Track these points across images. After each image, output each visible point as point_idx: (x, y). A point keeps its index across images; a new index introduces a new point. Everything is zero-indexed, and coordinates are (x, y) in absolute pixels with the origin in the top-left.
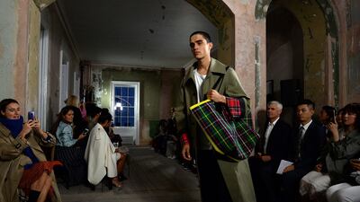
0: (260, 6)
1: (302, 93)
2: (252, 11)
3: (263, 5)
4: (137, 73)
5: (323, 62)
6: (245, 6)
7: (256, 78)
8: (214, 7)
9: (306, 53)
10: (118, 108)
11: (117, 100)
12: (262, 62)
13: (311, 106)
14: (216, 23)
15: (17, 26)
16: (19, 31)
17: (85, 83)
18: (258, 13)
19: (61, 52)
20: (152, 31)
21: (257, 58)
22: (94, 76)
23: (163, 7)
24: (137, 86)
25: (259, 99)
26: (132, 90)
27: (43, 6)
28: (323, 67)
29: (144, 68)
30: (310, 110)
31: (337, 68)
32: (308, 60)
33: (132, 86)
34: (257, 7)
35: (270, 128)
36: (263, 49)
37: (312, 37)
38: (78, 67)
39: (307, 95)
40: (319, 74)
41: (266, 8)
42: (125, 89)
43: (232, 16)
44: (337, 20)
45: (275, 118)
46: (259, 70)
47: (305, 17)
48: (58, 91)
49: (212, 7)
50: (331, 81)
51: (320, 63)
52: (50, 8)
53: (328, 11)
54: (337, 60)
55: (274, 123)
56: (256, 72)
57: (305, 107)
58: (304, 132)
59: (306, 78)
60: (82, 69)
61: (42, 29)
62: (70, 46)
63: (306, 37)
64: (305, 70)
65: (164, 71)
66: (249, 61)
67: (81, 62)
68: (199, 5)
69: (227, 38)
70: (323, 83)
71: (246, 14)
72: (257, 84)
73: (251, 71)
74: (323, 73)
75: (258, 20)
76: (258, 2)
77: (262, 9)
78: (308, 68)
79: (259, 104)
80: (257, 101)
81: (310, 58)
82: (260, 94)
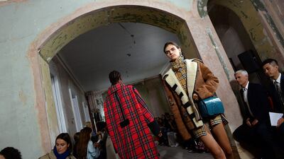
0: (201, 9)
1: (258, 58)
2: (196, 13)
3: (203, 7)
5: (264, 30)
6: (190, 12)
7: (220, 58)
8: (168, 20)
9: (247, 30)
12: (219, 46)
13: (273, 63)
14: (174, 31)
15: (33, 77)
17: (92, 108)
18: (201, 13)
19: (70, 90)
20: (129, 55)
21: (214, 44)
22: (98, 101)
23: (132, 36)
25: (229, 73)
27: (49, 59)
28: (266, 34)
30: (274, 66)
31: (276, 30)
32: (251, 33)
34: (199, 10)
35: (246, 93)
37: (246, 17)
38: (84, 98)
39: (263, 58)
40: (265, 40)
41: (205, 8)
43: (183, 21)
45: (245, 83)
46: (219, 51)
47: (235, 6)
48: (73, 119)
49: (166, 21)
50: (277, 41)
52: (54, 60)
54: (275, 27)
55: (247, 87)
56: (217, 52)
57: (268, 65)
58: (279, 85)
59: (256, 46)
60: (87, 99)
61: (52, 77)
62: (74, 84)
63: (243, 19)
64: (253, 41)
65: (146, 81)
66: (209, 48)
67: (85, 94)
68: (157, 23)
69: (185, 38)
70: (272, 45)
71: (193, 17)
72: (222, 63)
73: (214, 54)
74: (268, 38)
75: (203, 18)
76: (198, 7)
77: (203, 10)
78: (254, 39)
79: (230, 77)
80: (228, 75)
81: (252, 31)
82: (228, 69)
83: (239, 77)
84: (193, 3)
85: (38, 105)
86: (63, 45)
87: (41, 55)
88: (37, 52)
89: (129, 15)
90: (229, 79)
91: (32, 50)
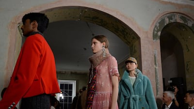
0: (156, 32)
1: (185, 86)
2: (151, 35)
3: (158, 31)
6: (147, 32)
8: (127, 33)
12: (159, 67)
14: (128, 43)
18: (155, 36)
20: (85, 49)
21: (155, 64)
25: (159, 90)
34: (154, 33)
36: (159, 58)
37: (189, 51)
39: (189, 88)
41: (159, 33)
43: (139, 38)
46: (157, 71)
47: (183, 38)
49: (125, 33)
59: (187, 76)
63: (185, 51)
64: (186, 71)
66: (151, 65)
68: (117, 32)
69: (135, 52)
72: (157, 80)
73: (152, 72)
75: (155, 41)
76: (154, 30)
77: (157, 34)
78: (188, 70)
79: (159, 93)
80: (157, 92)
81: (189, 64)
82: (159, 87)
84: (151, 26)
85: (7, 68)
89: (97, 18)
90: (157, 94)
91: (13, 23)
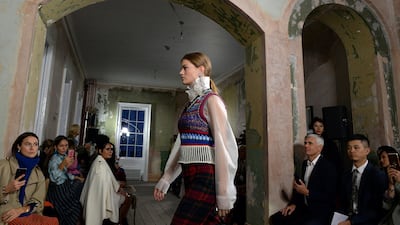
0: (294, 23)
1: (350, 126)
2: (284, 28)
3: (298, 21)
4: (148, 94)
5: (374, 87)
6: (277, 23)
7: (293, 105)
8: (241, 24)
9: (351, 76)
10: (124, 135)
11: (124, 124)
12: (299, 87)
13: (365, 143)
14: (243, 41)
16: (22, 49)
17: (88, 104)
18: (292, 30)
19: (65, 70)
20: (168, 48)
21: (292, 82)
22: (100, 97)
23: (182, 23)
24: (147, 109)
25: (298, 131)
26: (142, 114)
27: (50, 21)
28: (375, 93)
29: (157, 88)
30: (365, 147)
31: (392, 92)
32: (355, 83)
33: (142, 109)
34: (290, 23)
35: (309, 169)
36: (299, 71)
37: (357, 56)
38: (81, 86)
39: (357, 128)
40: (370, 99)
41: (301, 25)
42: (134, 112)
43: (261, 33)
44: (387, 36)
45: (314, 155)
46: (296, 95)
47: (347, 34)
48: (57, 114)
49: (237, 24)
50: (387, 109)
51: (370, 87)
52: (58, 24)
53: (375, 26)
54: (392, 87)
55: (315, 162)
56: (293, 98)
57: (358, 142)
58: (359, 176)
59: (354, 105)
60: (86, 88)
61: (47, 45)
62: (75, 64)
63: (351, 57)
64: (352, 93)
66: (283, 84)
67: (86, 80)
68: (223, 21)
69: (255, 58)
70: (376, 111)
71: (278, 32)
72: (294, 112)
73: (287, 97)
74: (376, 99)
75: (292, 38)
76: (291, 18)
77: (296, 26)
78: (355, 93)
79: (298, 136)
80: (295, 134)
81: (357, 81)
82: (299, 125)
83: (310, 143)
84: (286, 11)
86: (76, 8)
87: (41, 14)
88: (36, 8)
90: (294, 139)
